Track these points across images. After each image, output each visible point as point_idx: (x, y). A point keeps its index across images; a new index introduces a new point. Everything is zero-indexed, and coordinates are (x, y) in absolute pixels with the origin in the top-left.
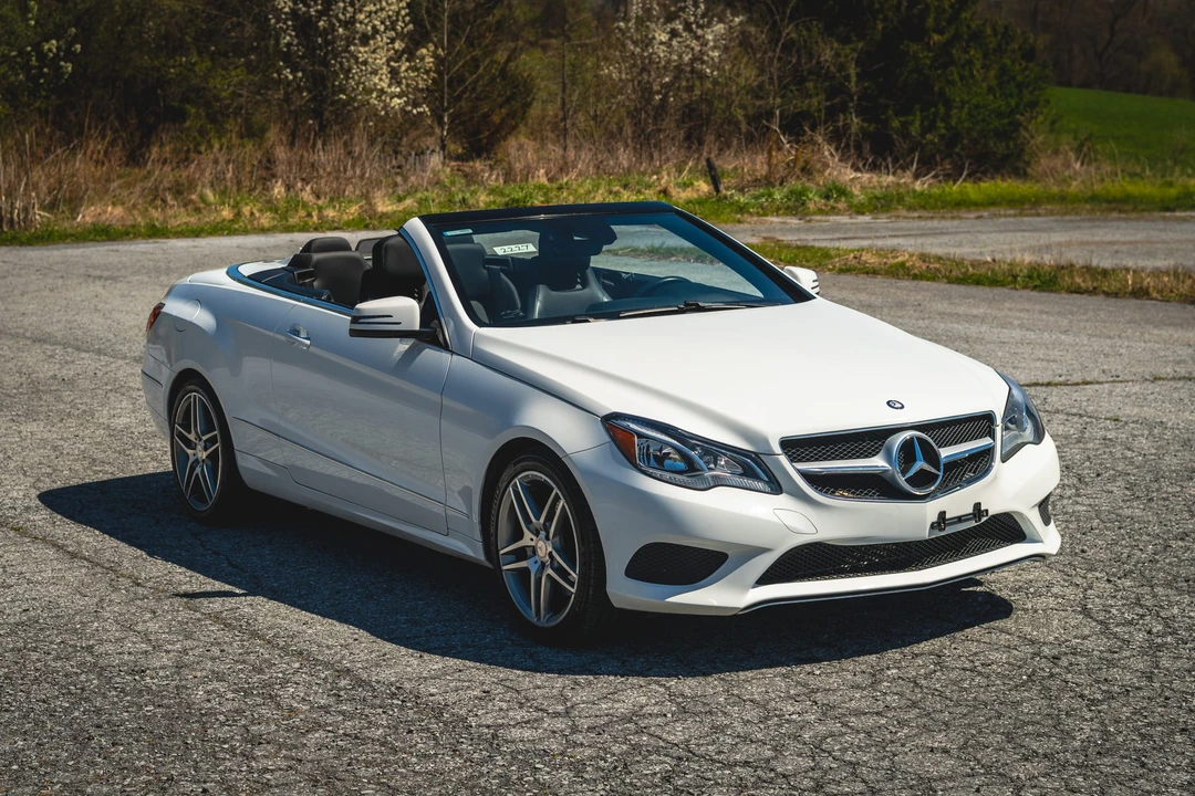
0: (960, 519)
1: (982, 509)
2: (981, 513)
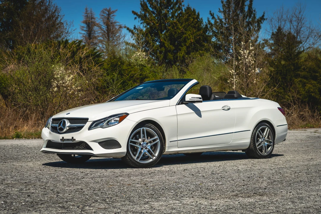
0: (68, 140)
1: (74, 138)
2: (73, 139)
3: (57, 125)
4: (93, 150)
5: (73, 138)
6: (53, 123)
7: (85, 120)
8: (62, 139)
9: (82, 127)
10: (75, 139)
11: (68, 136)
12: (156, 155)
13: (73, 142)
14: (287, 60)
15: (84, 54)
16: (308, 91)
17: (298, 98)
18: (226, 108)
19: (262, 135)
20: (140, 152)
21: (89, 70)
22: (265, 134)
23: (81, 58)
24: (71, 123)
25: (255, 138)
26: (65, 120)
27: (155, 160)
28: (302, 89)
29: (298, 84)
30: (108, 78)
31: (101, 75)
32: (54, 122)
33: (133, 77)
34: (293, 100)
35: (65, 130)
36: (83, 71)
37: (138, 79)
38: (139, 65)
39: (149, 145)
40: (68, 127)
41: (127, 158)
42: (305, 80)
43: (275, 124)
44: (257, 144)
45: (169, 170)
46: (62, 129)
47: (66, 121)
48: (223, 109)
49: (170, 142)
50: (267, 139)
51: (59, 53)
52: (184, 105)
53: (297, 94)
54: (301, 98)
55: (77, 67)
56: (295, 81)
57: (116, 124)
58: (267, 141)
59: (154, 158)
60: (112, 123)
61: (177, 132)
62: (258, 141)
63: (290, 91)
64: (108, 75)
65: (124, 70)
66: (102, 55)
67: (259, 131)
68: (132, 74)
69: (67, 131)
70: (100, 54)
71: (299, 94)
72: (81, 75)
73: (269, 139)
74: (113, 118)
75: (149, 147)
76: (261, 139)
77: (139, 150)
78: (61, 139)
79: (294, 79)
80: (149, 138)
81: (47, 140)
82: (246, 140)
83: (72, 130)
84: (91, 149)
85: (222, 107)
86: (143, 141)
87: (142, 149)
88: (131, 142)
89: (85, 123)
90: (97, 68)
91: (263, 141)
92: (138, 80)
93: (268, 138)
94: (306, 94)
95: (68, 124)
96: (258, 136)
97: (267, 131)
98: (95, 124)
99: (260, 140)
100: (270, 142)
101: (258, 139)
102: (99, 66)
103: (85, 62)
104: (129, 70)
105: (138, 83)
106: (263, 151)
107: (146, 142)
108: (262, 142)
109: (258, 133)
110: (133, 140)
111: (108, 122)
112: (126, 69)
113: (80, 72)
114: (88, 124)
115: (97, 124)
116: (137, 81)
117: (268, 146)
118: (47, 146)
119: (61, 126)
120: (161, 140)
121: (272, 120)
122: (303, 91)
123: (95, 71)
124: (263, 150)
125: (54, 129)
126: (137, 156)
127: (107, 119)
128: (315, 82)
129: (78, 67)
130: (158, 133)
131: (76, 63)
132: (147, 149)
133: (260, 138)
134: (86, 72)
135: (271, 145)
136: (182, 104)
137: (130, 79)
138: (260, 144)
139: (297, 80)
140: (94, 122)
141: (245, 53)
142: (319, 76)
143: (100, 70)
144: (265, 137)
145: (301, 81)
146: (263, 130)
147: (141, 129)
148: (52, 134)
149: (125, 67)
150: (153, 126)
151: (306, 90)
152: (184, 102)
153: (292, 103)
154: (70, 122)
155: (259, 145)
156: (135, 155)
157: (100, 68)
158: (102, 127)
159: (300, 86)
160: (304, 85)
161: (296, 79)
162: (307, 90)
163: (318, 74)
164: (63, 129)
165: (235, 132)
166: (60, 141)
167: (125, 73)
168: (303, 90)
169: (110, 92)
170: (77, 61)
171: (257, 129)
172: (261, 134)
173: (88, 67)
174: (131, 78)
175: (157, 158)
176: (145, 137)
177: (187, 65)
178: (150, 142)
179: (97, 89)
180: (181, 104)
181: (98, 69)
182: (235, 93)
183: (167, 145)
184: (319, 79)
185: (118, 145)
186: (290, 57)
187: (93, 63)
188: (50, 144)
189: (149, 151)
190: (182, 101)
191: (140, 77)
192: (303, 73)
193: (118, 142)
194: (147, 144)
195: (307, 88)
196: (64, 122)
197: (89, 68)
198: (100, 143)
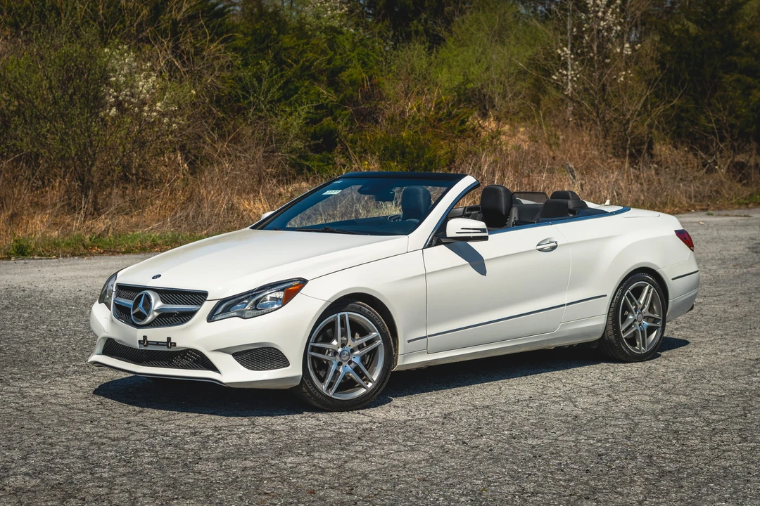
0: (158, 343)
1: (172, 341)
2: (171, 343)
3: (130, 303)
4: (219, 372)
5: (169, 339)
6: (118, 295)
7: (200, 297)
8: (144, 341)
9: (191, 314)
10: (175, 344)
11: (158, 334)
12: (375, 378)
13: (170, 350)
14: (705, 25)
15: (184, 9)
16: (755, 107)
17: (732, 126)
18: (547, 246)
19: (636, 305)
20: (337, 372)
21: (196, 54)
22: (641, 302)
23: (175, 23)
24: (163, 301)
25: (618, 311)
26: (151, 294)
27: (373, 391)
28: (741, 102)
29: (730, 88)
30: (246, 74)
31: (228, 66)
32: (123, 293)
33: (308, 68)
34: (717, 129)
35: (149, 319)
36: (181, 57)
37: (321, 72)
38: (325, 28)
39: (356, 355)
40: (156, 311)
41: (304, 389)
42: (749, 80)
43: (667, 274)
44: (623, 328)
45: (406, 418)
46: (141, 316)
47: (153, 296)
48: (540, 250)
49: (409, 341)
50: (648, 314)
51: (120, 10)
52: (443, 246)
53: (730, 114)
54: (739, 124)
55: (165, 46)
56: (724, 80)
57: (276, 306)
58: (647, 318)
59: (370, 385)
60: (267, 306)
61: (426, 314)
62: (624, 318)
63: (710, 105)
64: (246, 65)
65: (285, 49)
66: (229, 11)
67: (628, 295)
68: (307, 61)
69: (154, 321)
70: (224, 8)
71: (734, 115)
72: (177, 67)
73: (653, 313)
74: (268, 292)
75: (357, 360)
76: (633, 315)
77: (333, 367)
78: (139, 341)
79: (722, 75)
80: (357, 335)
81: (104, 338)
82: (594, 321)
83: (166, 319)
84: (215, 369)
85: (538, 245)
86: (343, 345)
87: (340, 364)
88: (313, 349)
89: (200, 303)
90: (216, 46)
91: (637, 320)
92: (322, 75)
93: (651, 309)
94: (751, 114)
95: (157, 304)
96: (626, 307)
97: (648, 292)
98: (223, 306)
99: (631, 317)
100: (655, 320)
101: (626, 313)
102: (222, 42)
103: (186, 33)
104: (301, 49)
105: (323, 82)
106: (638, 343)
107: (351, 348)
108: (635, 320)
109: (625, 301)
110: (317, 345)
111: (257, 302)
112: (293, 48)
113: (174, 60)
114: (207, 307)
115: (227, 307)
116: (321, 77)
117: (650, 330)
118: (106, 352)
119: (140, 308)
120: (386, 341)
121: (660, 266)
122: (745, 108)
123: (211, 57)
124: (637, 340)
125: (122, 312)
126: (327, 382)
127: (254, 296)
129: (168, 46)
130: (379, 323)
131: (164, 35)
132: (352, 365)
133: (630, 311)
134: (188, 59)
135: (657, 328)
136: (439, 243)
137: (301, 72)
138: (629, 327)
139: (728, 78)
140: (222, 301)
141: (598, 6)
143: (225, 53)
144: (643, 307)
145: (738, 81)
146: (638, 292)
147: (336, 317)
148: (116, 324)
149: (287, 41)
150: (368, 308)
151: (751, 104)
152: (443, 240)
153: (716, 138)
154: (161, 298)
155: (627, 329)
156: (322, 380)
157: (226, 48)
158: (242, 315)
159: (737, 94)
160: (747, 91)
161: (728, 76)
164: (143, 317)
165: (568, 304)
166: (137, 346)
167: (289, 58)
168: (745, 104)
169: (252, 110)
170: (165, 29)
171: (622, 291)
172: (632, 301)
173: (194, 45)
174: (304, 71)
175: (377, 385)
176: (346, 336)
177: (448, 22)
178: (360, 347)
179: (218, 102)
180: (435, 245)
181: (220, 50)
182: (569, 199)
183: (401, 350)
185: (282, 361)
186: (714, 18)
187: (206, 33)
188: (112, 347)
189: (357, 370)
190: (439, 237)
191: (328, 66)
192: (745, 59)
193: (281, 352)
194: (352, 351)
195: (754, 100)
196: (148, 298)
197: (196, 48)
198: (236, 355)
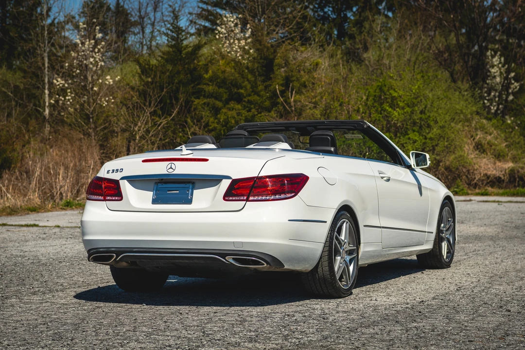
16: (224, 123)
28: (212, 119)
42: (216, 102)
56: (195, 103)
79: (193, 99)
122: (216, 124)
128: (239, 107)
139: (199, 102)
142: (245, 95)
145: (208, 104)
151: (221, 120)
159: (207, 114)
160: (216, 111)
161: (197, 101)
162: (223, 121)
163: (242, 91)
168: (216, 120)
184: (245, 101)
186: (179, 57)
192: (211, 88)
195: (222, 117)
